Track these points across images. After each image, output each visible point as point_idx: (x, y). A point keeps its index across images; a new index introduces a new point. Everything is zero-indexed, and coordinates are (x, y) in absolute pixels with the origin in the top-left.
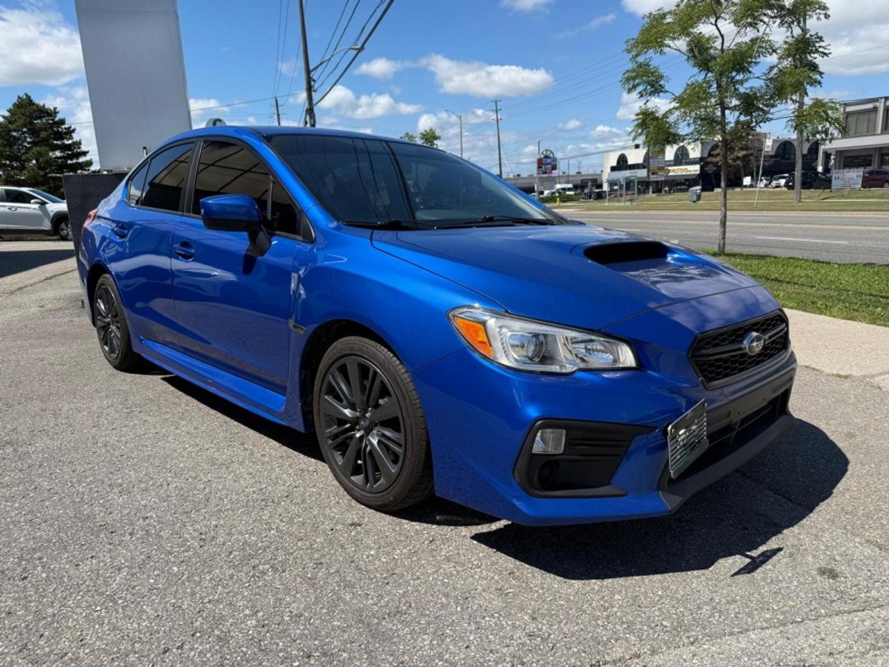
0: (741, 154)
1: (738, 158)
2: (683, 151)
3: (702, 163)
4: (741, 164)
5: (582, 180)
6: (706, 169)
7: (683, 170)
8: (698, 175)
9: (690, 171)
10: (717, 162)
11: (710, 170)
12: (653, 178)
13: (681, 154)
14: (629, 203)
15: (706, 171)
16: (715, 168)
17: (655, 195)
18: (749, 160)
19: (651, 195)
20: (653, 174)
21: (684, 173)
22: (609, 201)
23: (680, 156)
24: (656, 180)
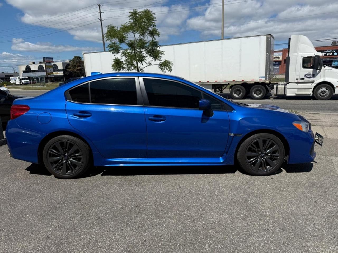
0: (79, 68)
1: (78, 70)
2: (55, 66)
3: (64, 71)
4: (79, 72)
5: (5, 76)
6: (66, 73)
7: (57, 73)
8: (63, 75)
9: (59, 74)
10: (71, 71)
11: (67, 74)
12: (49, 76)
13: (55, 67)
14: (42, 86)
15: (66, 74)
16: (69, 73)
17: (51, 83)
18: (82, 71)
19: (49, 83)
20: (49, 75)
21: (57, 75)
22: (33, 86)
23: (54, 68)
24: (50, 77)
